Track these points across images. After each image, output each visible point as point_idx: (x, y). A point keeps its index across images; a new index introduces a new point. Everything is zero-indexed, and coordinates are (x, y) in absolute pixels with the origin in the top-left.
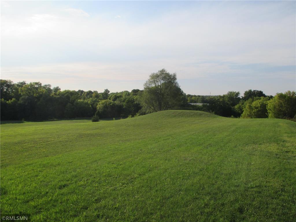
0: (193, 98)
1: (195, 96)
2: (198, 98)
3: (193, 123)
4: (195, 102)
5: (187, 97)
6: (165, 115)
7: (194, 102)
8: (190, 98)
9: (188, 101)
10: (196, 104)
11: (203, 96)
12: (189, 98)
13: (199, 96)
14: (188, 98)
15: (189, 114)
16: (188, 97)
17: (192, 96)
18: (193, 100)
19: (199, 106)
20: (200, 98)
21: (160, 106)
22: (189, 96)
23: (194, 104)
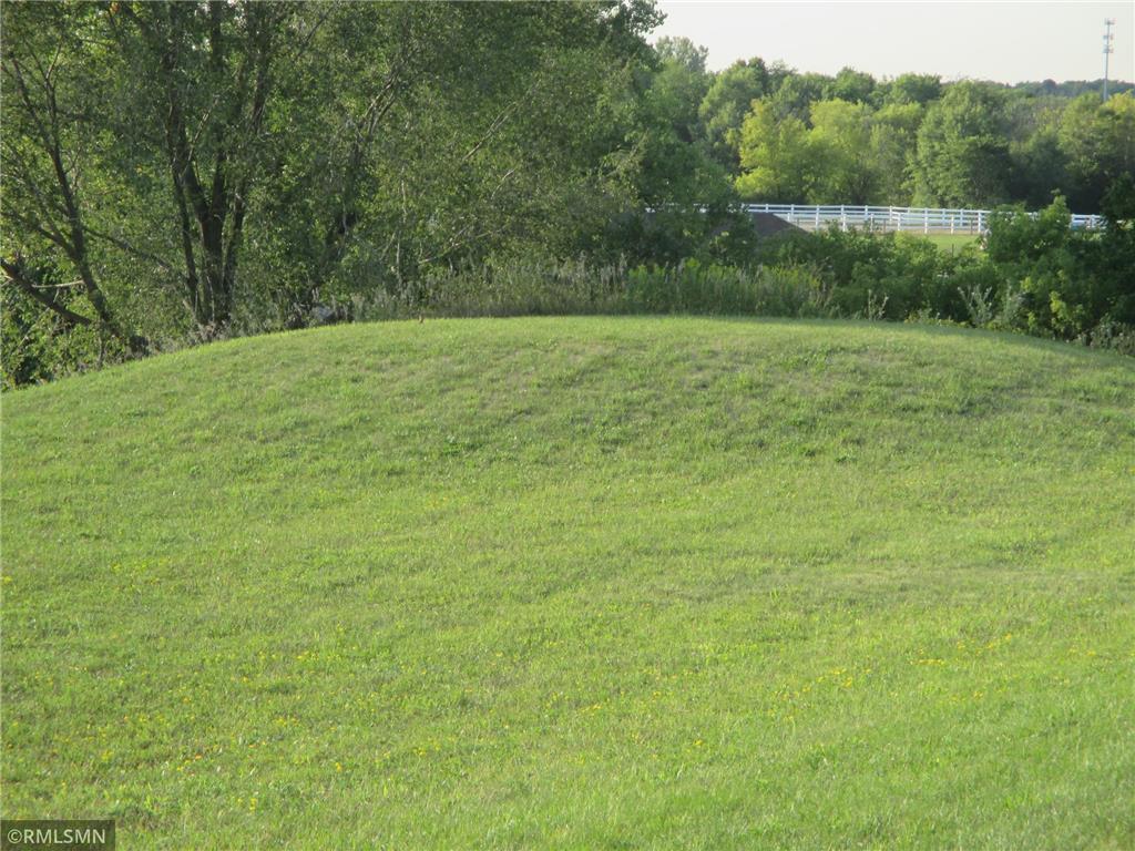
0: (827, 123)
1: (860, 90)
2: (917, 121)
3: (841, 576)
4: (862, 191)
5: (726, 113)
6: (287, 417)
7: (835, 181)
8: (773, 119)
9: (748, 182)
10: (867, 213)
11: (987, 96)
12: (752, 126)
13: (926, 91)
14: (738, 122)
15: (754, 389)
16: (744, 106)
17: (810, 91)
18: (819, 157)
19: (927, 247)
20: (948, 114)
21: (212, 244)
22: (759, 81)
23: (846, 219)
